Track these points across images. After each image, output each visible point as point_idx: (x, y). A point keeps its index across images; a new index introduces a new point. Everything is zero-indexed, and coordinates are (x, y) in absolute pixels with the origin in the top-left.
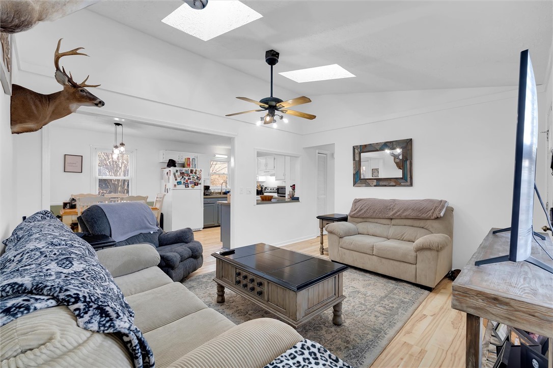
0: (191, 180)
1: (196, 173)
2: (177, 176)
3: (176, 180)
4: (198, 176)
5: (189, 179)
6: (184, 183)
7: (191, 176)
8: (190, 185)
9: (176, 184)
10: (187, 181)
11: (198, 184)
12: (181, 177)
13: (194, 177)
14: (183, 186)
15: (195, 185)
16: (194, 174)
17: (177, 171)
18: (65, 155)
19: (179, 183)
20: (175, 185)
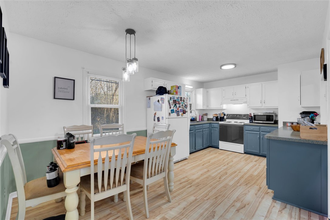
0: (181, 108)
1: (184, 101)
2: (171, 104)
3: (170, 108)
4: (186, 104)
5: (180, 107)
6: (176, 111)
7: (181, 104)
8: (180, 113)
9: (170, 112)
10: (178, 109)
11: (185, 112)
12: (174, 105)
13: (182, 105)
14: (174, 115)
15: (184, 113)
16: (183, 102)
17: (171, 98)
18: (55, 78)
19: (172, 111)
20: (170, 114)
